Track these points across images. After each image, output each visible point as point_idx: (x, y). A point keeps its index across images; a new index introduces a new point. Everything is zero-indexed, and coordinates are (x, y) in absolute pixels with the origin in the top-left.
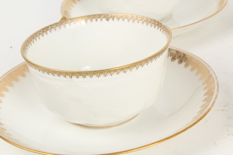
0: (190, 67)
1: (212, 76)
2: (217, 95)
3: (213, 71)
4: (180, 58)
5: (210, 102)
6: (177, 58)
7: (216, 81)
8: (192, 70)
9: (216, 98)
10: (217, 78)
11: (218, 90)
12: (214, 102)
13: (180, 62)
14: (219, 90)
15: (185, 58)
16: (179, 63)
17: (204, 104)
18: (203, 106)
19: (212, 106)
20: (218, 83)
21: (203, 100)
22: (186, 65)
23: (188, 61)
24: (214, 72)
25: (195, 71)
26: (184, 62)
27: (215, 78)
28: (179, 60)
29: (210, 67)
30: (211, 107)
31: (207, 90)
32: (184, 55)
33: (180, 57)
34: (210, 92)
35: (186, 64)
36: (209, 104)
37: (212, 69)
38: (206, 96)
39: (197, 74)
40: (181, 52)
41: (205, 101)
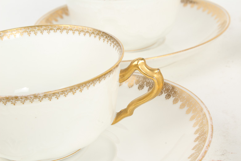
0: (179, 103)
1: (206, 116)
2: (210, 142)
3: (207, 109)
4: (168, 92)
5: (201, 151)
6: (164, 92)
7: (210, 123)
8: (182, 107)
9: (209, 145)
10: (212, 118)
11: (212, 135)
12: (206, 152)
13: (168, 96)
14: (214, 135)
15: (174, 91)
16: (167, 98)
17: (193, 154)
18: (191, 156)
19: (203, 157)
20: (212, 126)
21: (192, 147)
22: (175, 101)
23: (178, 95)
24: (208, 111)
25: (186, 108)
26: (172, 96)
27: (209, 119)
28: (166, 94)
29: (204, 104)
30: (202, 159)
31: (198, 133)
32: (173, 88)
33: (167, 90)
34: (202, 137)
35: (175, 99)
36: (199, 154)
37: (206, 107)
38: (197, 143)
39: (188, 112)
40: (169, 84)
41: (195, 150)
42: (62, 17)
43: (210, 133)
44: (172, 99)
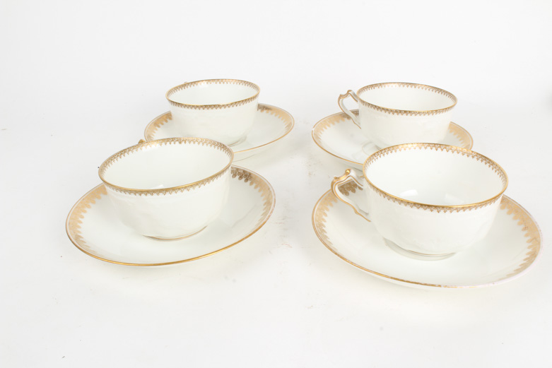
0: (254, 185)
1: (271, 193)
2: (273, 210)
3: (272, 189)
5: (267, 216)
6: (244, 177)
7: (273, 197)
8: (256, 187)
9: (272, 212)
11: (274, 206)
12: (269, 216)
13: (246, 180)
14: (276, 205)
15: (250, 176)
18: (261, 219)
20: (275, 199)
21: (261, 214)
22: (251, 184)
23: (253, 179)
25: (259, 188)
26: (249, 180)
27: (273, 195)
30: (267, 220)
31: (266, 205)
32: (250, 174)
33: (246, 176)
34: (268, 207)
35: (251, 182)
36: (265, 217)
37: (272, 187)
38: (264, 211)
39: (260, 191)
40: (247, 172)
41: (263, 215)
42: (166, 121)
43: (273, 204)
44: (249, 182)
